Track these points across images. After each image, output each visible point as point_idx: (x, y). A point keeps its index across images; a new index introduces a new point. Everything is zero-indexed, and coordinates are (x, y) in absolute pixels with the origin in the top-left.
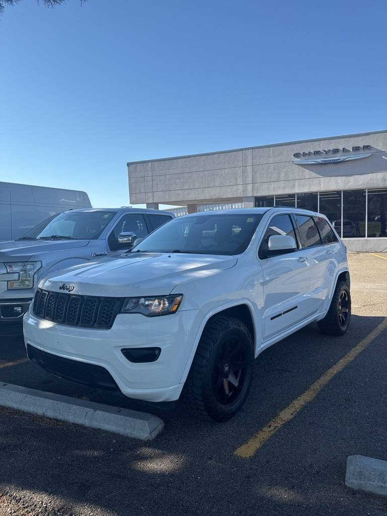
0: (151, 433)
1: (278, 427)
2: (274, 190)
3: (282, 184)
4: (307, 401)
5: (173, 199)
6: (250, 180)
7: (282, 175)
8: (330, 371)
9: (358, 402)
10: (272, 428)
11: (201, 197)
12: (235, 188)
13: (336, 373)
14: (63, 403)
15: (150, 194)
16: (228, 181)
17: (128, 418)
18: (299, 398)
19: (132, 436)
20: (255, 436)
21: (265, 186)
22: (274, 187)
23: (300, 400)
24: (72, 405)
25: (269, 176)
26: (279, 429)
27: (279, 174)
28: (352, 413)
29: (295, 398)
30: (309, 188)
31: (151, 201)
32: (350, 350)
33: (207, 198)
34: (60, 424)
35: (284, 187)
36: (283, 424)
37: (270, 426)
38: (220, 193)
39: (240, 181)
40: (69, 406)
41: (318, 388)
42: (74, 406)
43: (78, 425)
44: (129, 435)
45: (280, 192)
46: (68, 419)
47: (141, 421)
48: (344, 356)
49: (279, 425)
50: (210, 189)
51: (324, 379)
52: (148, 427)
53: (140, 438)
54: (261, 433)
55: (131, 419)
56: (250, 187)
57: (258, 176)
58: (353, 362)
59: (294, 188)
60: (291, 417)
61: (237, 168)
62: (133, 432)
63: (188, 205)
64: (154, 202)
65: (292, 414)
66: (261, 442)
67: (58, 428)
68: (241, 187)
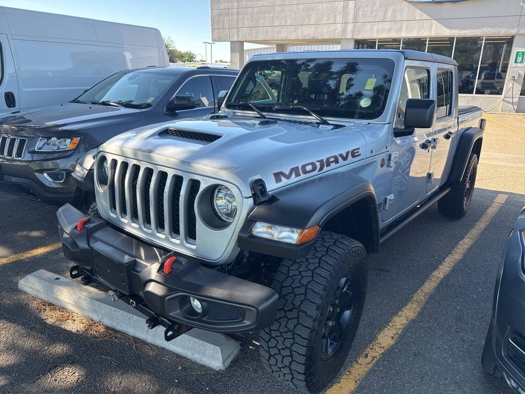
0: (224, 362)
1: (376, 357)
2: (377, 32)
3: (387, 25)
4: (410, 318)
5: (261, 38)
6: (351, 18)
7: (389, 14)
8: (435, 273)
9: (472, 323)
10: (369, 359)
11: (293, 36)
12: (333, 27)
13: (443, 277)
14: (121, 311)
15: (235, 30)
16: (325, 19)
17: (197, 340)
18: (400, 313)
19: (202, 363)
20: (349, 371)
21: (368, 26)
22: (377, 28)
23: (401, 316)
24: (131, 315)
25: (374, 14)
26: (378, 362)
27: (386, 12)
28: (464, 340)
29: (395, 313)
30: (418, 32)
31: (235, 39)
32: (458, 244)
33: (300, 38)
34: (119, 336)
35: (390, 30)
36: (382, 354)
37: (366, 356)
38: (315, 33)
39: (339, 19)
40: (128, 316)
41: (423, 298)
42: (135, 316)
43: (139, 339)
44: (198, 361)
45: (384, 36)
46: (127, 331)
47: (212, 346)
48: (450, 253)
49: (377, 355)
50: (304, 26)
51: (429, 286)
52: (221, 354)
53: (211, 366)
54: (357, 367)
55: (201, 342)
56: (350, 27)
57: (361, 13)
58: (461, 261)
59: (401, 31)
60: (392, 342)
61: (337, 3)
62: (202, 358)
63: (278, 45)
64: (240, 40)
65: (392, 338)
66: (356, 382)
67: (115, 342)
68: (339, 27)
